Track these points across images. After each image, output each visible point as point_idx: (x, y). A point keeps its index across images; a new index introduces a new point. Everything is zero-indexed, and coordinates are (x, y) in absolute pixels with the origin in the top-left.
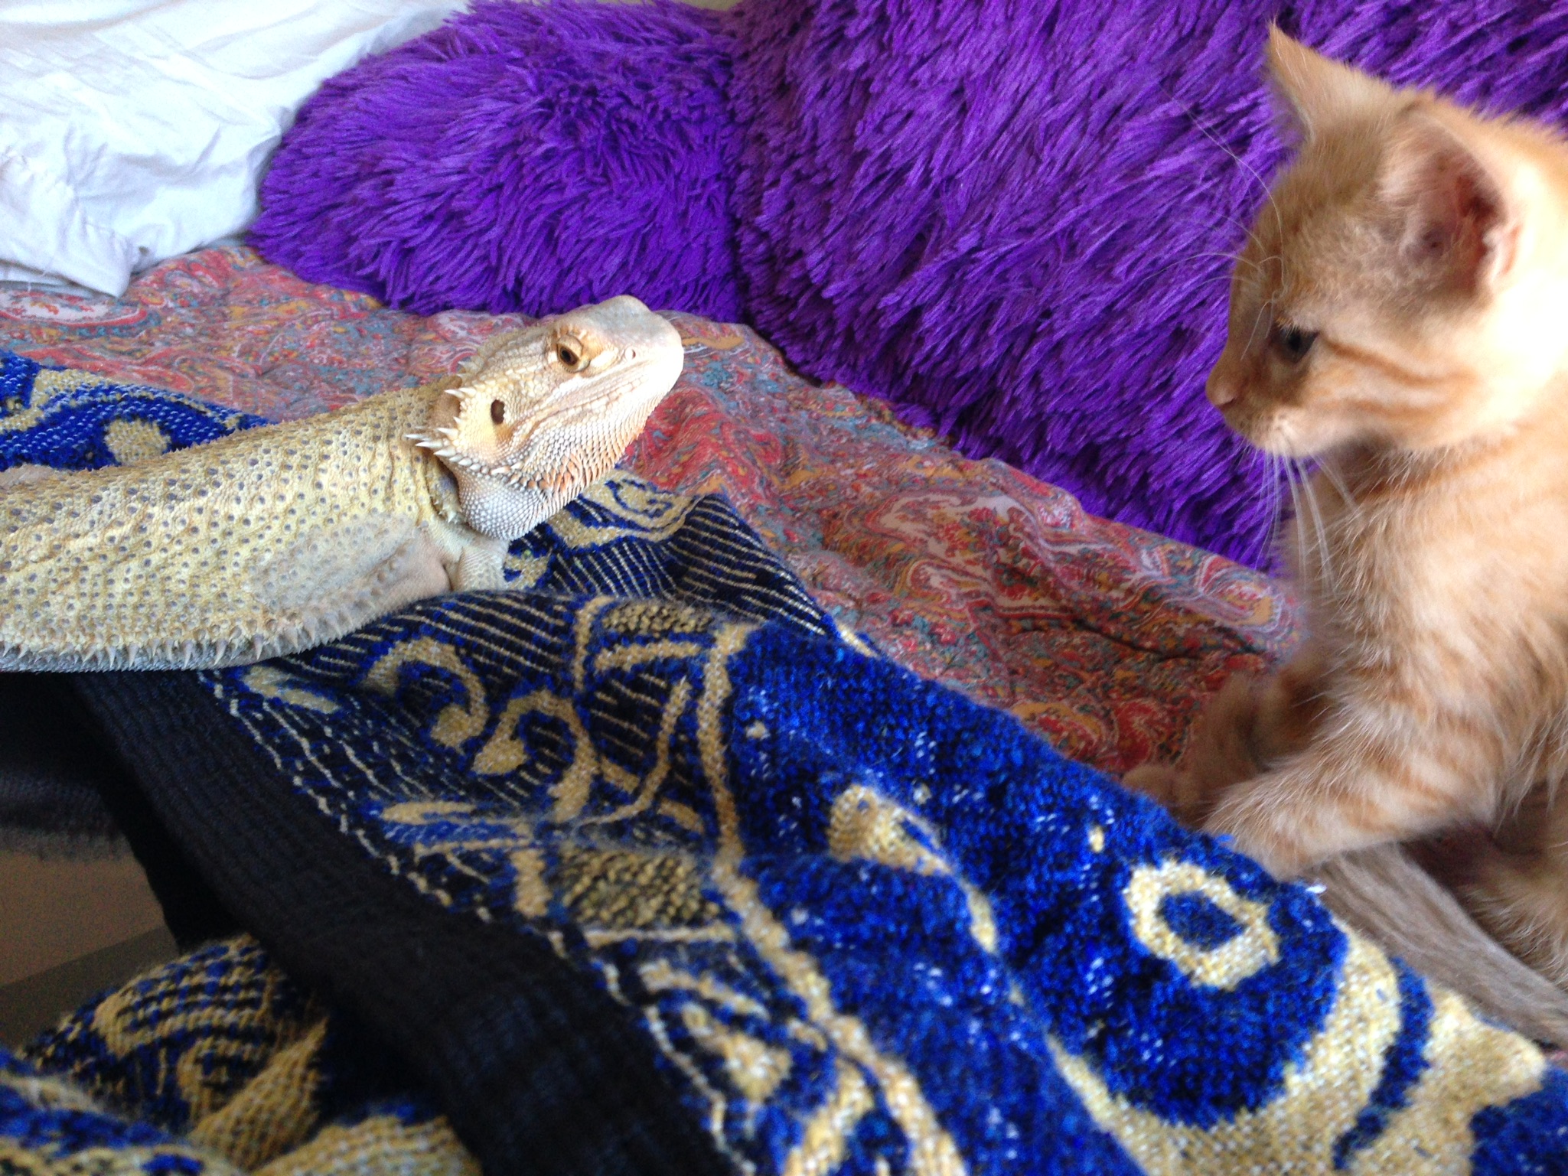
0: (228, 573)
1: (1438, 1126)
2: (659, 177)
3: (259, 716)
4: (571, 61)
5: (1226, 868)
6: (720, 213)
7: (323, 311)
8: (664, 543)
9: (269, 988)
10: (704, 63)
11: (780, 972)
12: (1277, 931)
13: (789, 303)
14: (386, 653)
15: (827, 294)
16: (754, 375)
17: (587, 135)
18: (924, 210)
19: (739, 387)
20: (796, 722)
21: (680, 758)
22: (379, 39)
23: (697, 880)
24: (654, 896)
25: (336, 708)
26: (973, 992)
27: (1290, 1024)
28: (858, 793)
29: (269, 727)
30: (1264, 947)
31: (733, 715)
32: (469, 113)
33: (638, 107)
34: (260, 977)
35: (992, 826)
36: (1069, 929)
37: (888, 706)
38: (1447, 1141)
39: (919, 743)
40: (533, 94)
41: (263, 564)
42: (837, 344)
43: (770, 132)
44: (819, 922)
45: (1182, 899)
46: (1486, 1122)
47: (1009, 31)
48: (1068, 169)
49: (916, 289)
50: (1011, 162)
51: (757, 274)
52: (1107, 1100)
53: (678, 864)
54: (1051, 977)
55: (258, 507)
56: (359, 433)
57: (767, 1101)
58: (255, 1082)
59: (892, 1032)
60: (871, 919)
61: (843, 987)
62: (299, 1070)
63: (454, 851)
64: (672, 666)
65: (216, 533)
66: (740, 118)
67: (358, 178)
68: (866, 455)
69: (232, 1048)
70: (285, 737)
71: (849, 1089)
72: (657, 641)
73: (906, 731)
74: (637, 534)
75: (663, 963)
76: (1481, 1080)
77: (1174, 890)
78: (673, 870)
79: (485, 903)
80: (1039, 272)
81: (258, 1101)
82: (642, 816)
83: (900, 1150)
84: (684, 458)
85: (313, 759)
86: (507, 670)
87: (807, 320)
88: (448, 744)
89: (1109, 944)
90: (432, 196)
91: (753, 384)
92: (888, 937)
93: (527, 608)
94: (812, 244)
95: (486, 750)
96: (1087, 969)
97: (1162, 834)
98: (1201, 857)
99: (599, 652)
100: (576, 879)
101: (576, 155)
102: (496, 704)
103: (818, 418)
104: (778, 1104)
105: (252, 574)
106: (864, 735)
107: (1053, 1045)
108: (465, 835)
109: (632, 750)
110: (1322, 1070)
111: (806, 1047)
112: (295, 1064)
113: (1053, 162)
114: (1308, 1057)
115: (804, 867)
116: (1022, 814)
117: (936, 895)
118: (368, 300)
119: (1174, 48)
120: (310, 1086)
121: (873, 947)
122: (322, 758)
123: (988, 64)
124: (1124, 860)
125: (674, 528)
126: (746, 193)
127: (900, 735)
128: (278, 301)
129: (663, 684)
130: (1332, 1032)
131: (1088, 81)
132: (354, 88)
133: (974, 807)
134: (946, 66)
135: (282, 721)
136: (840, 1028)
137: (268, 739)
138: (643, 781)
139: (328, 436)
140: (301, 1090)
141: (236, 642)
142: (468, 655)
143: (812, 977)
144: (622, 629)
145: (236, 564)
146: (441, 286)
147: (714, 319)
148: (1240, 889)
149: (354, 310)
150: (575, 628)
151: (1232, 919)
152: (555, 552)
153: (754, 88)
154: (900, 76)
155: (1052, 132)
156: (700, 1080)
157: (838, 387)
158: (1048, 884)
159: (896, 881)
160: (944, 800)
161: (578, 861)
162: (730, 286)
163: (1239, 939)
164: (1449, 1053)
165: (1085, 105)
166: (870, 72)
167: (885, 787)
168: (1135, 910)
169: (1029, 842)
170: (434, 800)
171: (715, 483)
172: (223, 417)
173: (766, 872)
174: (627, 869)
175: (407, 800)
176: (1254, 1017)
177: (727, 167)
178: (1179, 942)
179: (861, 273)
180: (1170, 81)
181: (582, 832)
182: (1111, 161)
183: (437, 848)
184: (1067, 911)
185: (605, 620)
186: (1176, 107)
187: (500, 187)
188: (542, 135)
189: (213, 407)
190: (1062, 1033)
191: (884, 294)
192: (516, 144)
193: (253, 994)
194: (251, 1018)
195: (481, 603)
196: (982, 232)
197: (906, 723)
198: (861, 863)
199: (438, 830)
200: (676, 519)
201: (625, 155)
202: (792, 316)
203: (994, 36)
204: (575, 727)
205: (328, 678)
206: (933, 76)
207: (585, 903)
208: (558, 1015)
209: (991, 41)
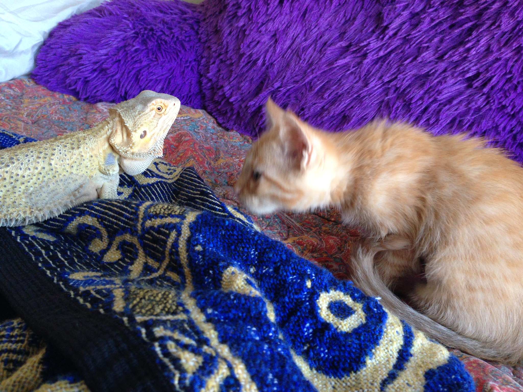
0: (17, 195)
1: (414, 376)
2: (175, 59)
3: (27, 242)
4: (145, 19)
5: (350, 292)
6: (195, 72)
7: (57, 101)
8: (173, 183)
9: (27, 336)
10: (190, 22)
11: (202, 329)
12: (365, 313)
13: (218, 103)
14: (73, 220)
15: (231, 100)
16: (206, 127)
17: (150, 44)
18: (263, 74)
19: (201, 131)
20: (212, 245)
21: (173, 257)
22: (79, 9)
23: (176, 299)
24: (161, 304)
25: (55, 239)
26: (266, 335)
27: (368, 343)
28: (232, 269)
29: (31, 246)
30: (361, 318)
31: (190, 242)
32: (109, 35)
33: (168, 36)
34: (24, 332)
35: (275, 280)
36: (299, 314)
37: (242, 240)
38: (417, 381)
39: (252, 252)
40: (132, 30)
41: (30, 191)
42: (234, 117)
43: (213, 46)
44: (216, 313)
45: (336, 303)
46: (429, 374)
47: (291, 16)
48: (310, 62)
49: (260, 100)
50: (292, 59)
51: (208, 93)
52: (309, 370)
53: (170, 293)
54: (292, 330)
55: (28, 171)
56: (66, 146)
57: (194, 373)
58: (21, 368)
59: (238, 349)
60: (233, 311)
61: (222, 335)
62: (36, 365)
63: (93, 289)
64: (171, 226)
65: (12, 180)
66: (202, 41)
67: (70, 56)
68: (243, 154)
69: (14, 357)
70: (36, 249)
71: (222, 368)
72: (166, 217)
73: (248, 249)
74: (163, 180)
75: (162, 327)
76: (429, 360)
77: (333, 300)
78: (168, 296)
79: (102, 308)
80: (300, 95)
81: (22, 375)
82: (160, 277)
83: (238, 388)
84: (181, 155)
85: (46, 257)
86: (115, 226)
87: (224, 109)
88: (95, 251)
89: (311, 319)
90: (95, 63)
91: (206, 130)
92: (239, 317)
93: (122, 205)
94: (226, 83)
95: (108, 253)
96: (304, 327)
97: (329, 282)
98: (343, 289)
99: (146, 221)
100: (134, 299)
101: (146, 51)
102: (111, 238)
103: (227, 142)
104: (197, 374)
105: (26, 195)
106: (234, 251)
107: (292, 352)
108: (98, 284)
109: (157, 254)
110: (378, 358)
111: (208, 355)
112: (35, 362)
113: (305, 60)
114: (374, 354)
115: (212, 294)
116: (285, 276)
117: (256, 303)
118: (73, 98)
119: (343, 24)
120: (40, 370)
121: (233, 321)
122: (49, 257)
123: (284, 26)
124: (317, 290)
125: (176, 178)
126: (205, 66)
127: (246, 250)
128: (41, 97)
129: (167, 232)
130: (381, 345)
131: (316, 34)
132: (69, 26)
133: (269, 273)
134: (270, 26)
135: (35, 244)
136: (221, 348)
137: (30, 250)
138: (161, 265)
139: (54, 148)
140: (37, 371)
141: (19, 219)
142: (102, 221)
143: (212, 331)
144: (154, 213)
145: (20, 191)
146: (98, 94)
147: (193, 108)
148: (354, 299)
149: (67, 101)
150: (139, 212)
151: (351, 309)
152: (135, 186)
153: (208, 31)
154: (255, 30)
155: (305, 49)
156: (172, 367)
157: (234, 131)
158: (292, 299)
159: (243, 299)
160: (260, 272)
161: (136, 292)
162: (199, 97)
163: (353, 315)
164: (419, 351)
165: (315, 41)
166: (245, 27)
167: (240, 267)
168: (320, 307)
169: (287, 285)
170: (88, 271)
171: (191, 163)
172: (19, 138)
173: (199, 296)
174: (152, 295)
175: (78, 271)
176: (357, 342)
177: (198, 57)
178: (334, 317)
179: (242, 94)
180: (342, 36)
181: (138, 283)
182: (324, 60)
183: (87, 288)
184: (298, 308)
185: (149, 210)
186: (344, 44)
187: (120, 61)
188: (134, 44)
189: (15, 135)
190: (295, 348)
191: (250, 101)
192: (125, 46)
193: (22, 338)
194: (21, 346)
195: (107, 204)
196: (282, 81)
197: (248, 246)
198: (232, 292)
199: (89, 282)
200: (177, 176)
201: (163, 51)
202: (219, 108)
203: (286, 17)
204: (138, 246)
205: (52, 229)
206: (266, 30)
207: (137, 307)
208: (124, 345)
209: (285, 19)
